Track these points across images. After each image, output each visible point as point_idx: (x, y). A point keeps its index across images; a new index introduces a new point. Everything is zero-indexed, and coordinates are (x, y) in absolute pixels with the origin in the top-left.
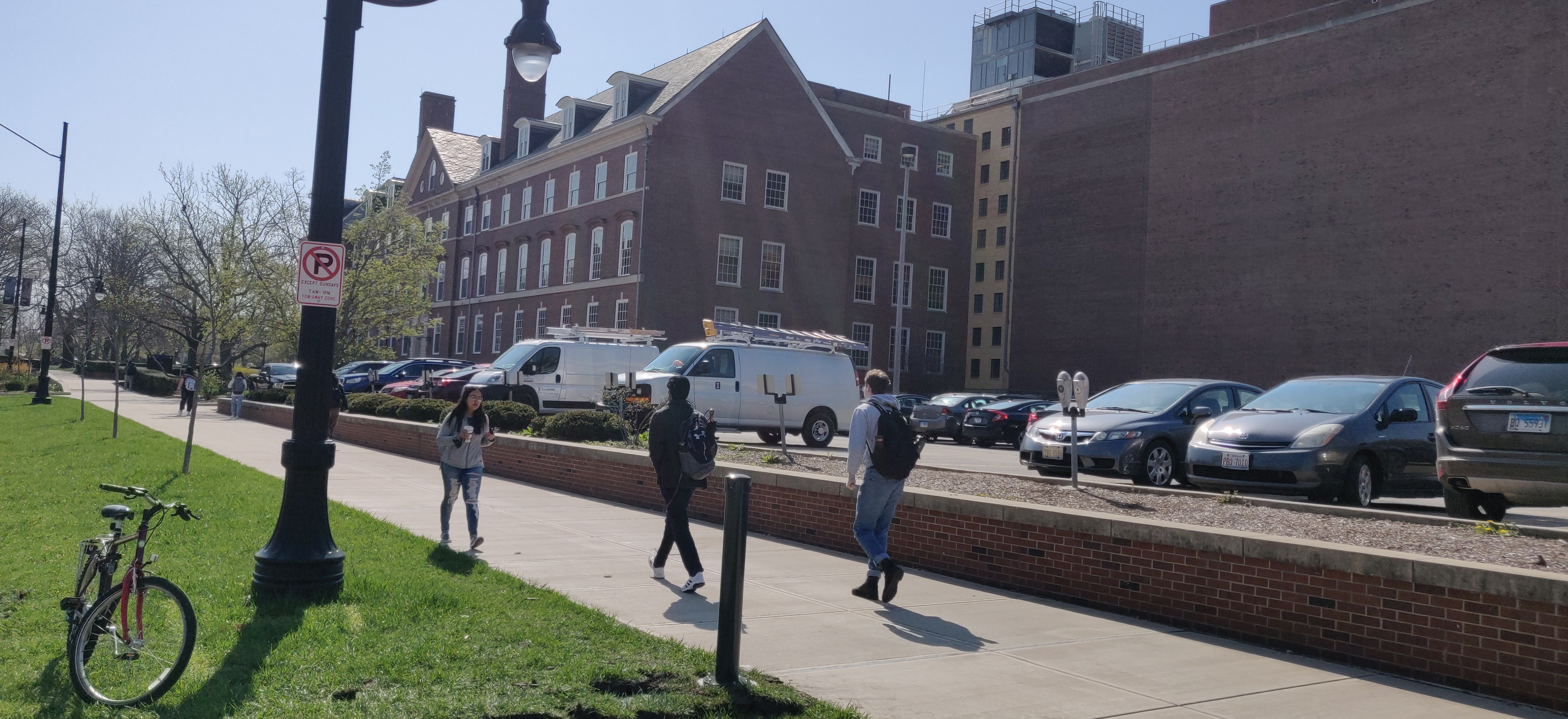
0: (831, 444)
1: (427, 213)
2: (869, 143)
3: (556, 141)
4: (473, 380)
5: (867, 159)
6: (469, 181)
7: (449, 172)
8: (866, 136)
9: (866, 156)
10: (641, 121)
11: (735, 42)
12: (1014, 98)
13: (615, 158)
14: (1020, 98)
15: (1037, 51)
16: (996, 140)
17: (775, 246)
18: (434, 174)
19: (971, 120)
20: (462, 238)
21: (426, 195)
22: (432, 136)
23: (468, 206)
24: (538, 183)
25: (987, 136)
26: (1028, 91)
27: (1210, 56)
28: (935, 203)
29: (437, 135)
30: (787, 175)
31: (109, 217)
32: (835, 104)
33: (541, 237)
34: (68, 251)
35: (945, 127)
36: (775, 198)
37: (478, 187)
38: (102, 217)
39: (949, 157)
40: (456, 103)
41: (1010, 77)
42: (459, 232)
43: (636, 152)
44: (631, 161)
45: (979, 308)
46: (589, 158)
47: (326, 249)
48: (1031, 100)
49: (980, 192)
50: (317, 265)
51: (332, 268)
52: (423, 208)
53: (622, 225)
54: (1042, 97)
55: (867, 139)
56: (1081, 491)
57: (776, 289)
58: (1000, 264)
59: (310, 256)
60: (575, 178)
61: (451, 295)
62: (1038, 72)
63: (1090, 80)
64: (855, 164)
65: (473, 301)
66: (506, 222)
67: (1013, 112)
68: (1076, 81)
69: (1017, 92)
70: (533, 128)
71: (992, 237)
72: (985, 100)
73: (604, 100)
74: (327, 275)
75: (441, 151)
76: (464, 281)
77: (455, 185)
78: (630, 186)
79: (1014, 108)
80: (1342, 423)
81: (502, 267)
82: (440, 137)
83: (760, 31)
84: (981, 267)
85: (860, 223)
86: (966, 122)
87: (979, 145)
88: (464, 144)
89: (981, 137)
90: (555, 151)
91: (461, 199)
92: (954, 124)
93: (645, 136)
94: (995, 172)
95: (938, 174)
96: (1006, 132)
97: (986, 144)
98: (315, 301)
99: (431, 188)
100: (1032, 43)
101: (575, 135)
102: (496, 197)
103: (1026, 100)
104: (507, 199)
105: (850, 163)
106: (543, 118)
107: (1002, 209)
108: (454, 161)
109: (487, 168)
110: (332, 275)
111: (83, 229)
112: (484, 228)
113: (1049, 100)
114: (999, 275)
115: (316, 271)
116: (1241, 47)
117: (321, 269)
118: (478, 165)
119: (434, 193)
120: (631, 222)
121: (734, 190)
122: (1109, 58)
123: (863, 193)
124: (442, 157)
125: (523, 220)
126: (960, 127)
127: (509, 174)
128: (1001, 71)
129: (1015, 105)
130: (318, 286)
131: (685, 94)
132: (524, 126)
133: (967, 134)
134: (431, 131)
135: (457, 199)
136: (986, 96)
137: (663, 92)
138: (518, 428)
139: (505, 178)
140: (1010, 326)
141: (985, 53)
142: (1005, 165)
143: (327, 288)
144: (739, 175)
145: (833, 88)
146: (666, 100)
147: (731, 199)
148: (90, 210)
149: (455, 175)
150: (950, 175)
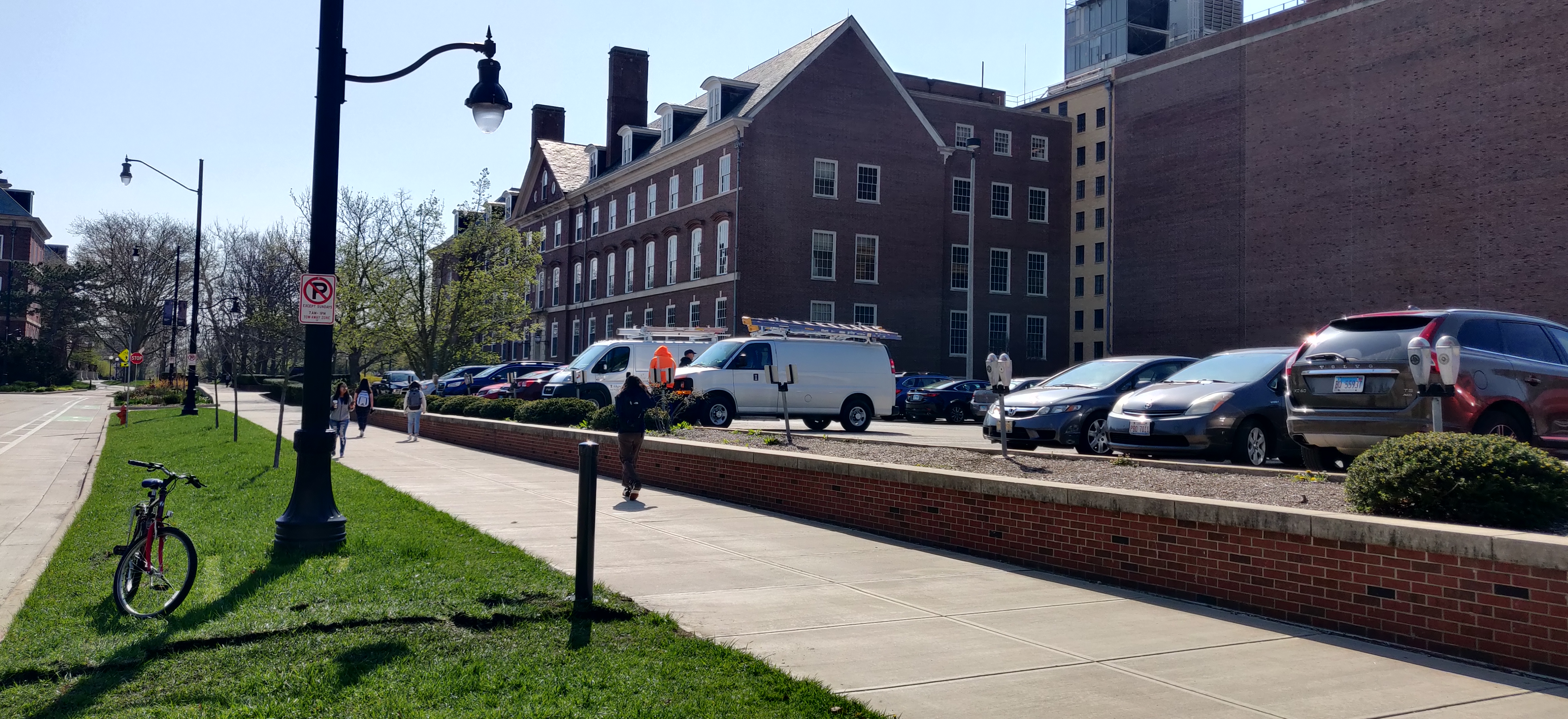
0: (869, 429)
1: (541, 221)
2: (961, 131)
3: (658, 146)
4: (552, 380)
5: (959, 147)
6: (578, 189)
7: (559, 181)
8: (957, 125)
9: (958, 145)
10: (732, 124)
11: (822, 41)
12: (1107, 78)
13: (710, 161)
14: (1113, 78)
15: (1129, 29)
16: (1091, 120)
17: (869, 239)
18: (546, 184)
19: (1066, 103)
20: (574, 244)
21: (539, 204)
22: (542, 147)
23: (578, 213)
24: (641, 188)
25: (1082, 118)
26: (1120, 70)
27: (1304, 24)
28: (1031, 188)
29: (548, 146)
30: (879, 168)
31: (257, 240)
32: (925, 95)
33: (646, 240)
34: (223, 273)
35: (1040, 111)
36: (868, 191)
37: (587, 195)
38: (251, 239)
39: (1044, 141)
40: (566, 114)
41: (1103, 57)
42: (571, 240)
43: (730, 155)
44: (725, 163)
45: (1080, 291)
46: (686, 163)
47: (321, 279)
48: (1123, 79)
49: (1077, 174)
50: (315, 292)
51: (327, 294)
52: (537, 216)
53: (719, 225)
54: (1134, 76)
55: (958, 128)
56: (1008, 459)
57: (872, 281)
58: (1099, 246)
59: (309, 285)
60: (674, 183)
61: (565, 301)
62: (1131, 50)
63: (1181, 56)
64: (946, 153)
65: (586, 304)
66: (613, 227)
67: (1107, 93)
68: (1167, 59)
69: (1110, 72)
70: (636, 136)
71: (1090, 220)
72: (1079, 82)
73: (702, 104)
74: (323, 299)
75: (551, 161)
76: (578, 285)
77: (566, 193)
78: (725, 188)
79: (1108, 88)
80: (1233, 391)
81: (611, 271)
82: (550, 148)
83: (846, 28)
84: (1080, 250)
85: (954, 211)
86: (1060, 104)
87: (1075, 128)
88: (573, 154)
89: (1076, 119)
90: (655, 157)
91: (572, 207)
92: (1048, 108)
93: (736, 138)
94: (1091, 154)
95: (1032, 158)
96: (1101, 112)
97: (1082, 126)
98: (314, 320)
99: (544, 197)
100: (1125, 21)
101: (674, 140)
102: (603, 203)
103: (1119, 80)
104: (613, 204)
105: (941, 153)
106: (646, 126)
107: (1100, 190)
108: (564, 170)
109: (595, 176)
110: (327, 299)
111: (234, 250)
112: (594, 233)
113: (1142, 78)
114: (1099, 257)
115: (314, 297)
116: (1335, 13)
117: (317, 294)
118: (587, 173)
119: (547, 203)
120: (727, 222)
121: (826, 186)
122: (1207, 31)
123: (956, 181)
124: (552, 167)
125: (629, 225)
126: (1054, 110)
127: (614, 181)
128: (1095, 52)
129: (1109, 85)
130: (316, 308)
131: (774, 95)
132: (627, 133)
133: (1061, 117)
134: (542, 142)
135: (568, 208)
136: (1080, 78)
137: (754, 94)
138: (576, 422)
139: (611, 185)
140: (1112, 308)
141: (1078, 35)
142: (1101, 146)
143: (323, 310)
144: (830, 170)
145: (926, 79)
146: (756, 102)
147: (824, 195)
148: (240, 234)
149: (565, 183)
150: (1046, 158)
